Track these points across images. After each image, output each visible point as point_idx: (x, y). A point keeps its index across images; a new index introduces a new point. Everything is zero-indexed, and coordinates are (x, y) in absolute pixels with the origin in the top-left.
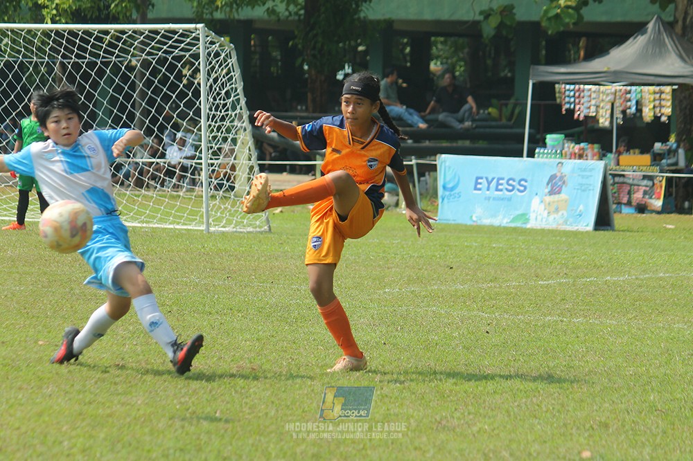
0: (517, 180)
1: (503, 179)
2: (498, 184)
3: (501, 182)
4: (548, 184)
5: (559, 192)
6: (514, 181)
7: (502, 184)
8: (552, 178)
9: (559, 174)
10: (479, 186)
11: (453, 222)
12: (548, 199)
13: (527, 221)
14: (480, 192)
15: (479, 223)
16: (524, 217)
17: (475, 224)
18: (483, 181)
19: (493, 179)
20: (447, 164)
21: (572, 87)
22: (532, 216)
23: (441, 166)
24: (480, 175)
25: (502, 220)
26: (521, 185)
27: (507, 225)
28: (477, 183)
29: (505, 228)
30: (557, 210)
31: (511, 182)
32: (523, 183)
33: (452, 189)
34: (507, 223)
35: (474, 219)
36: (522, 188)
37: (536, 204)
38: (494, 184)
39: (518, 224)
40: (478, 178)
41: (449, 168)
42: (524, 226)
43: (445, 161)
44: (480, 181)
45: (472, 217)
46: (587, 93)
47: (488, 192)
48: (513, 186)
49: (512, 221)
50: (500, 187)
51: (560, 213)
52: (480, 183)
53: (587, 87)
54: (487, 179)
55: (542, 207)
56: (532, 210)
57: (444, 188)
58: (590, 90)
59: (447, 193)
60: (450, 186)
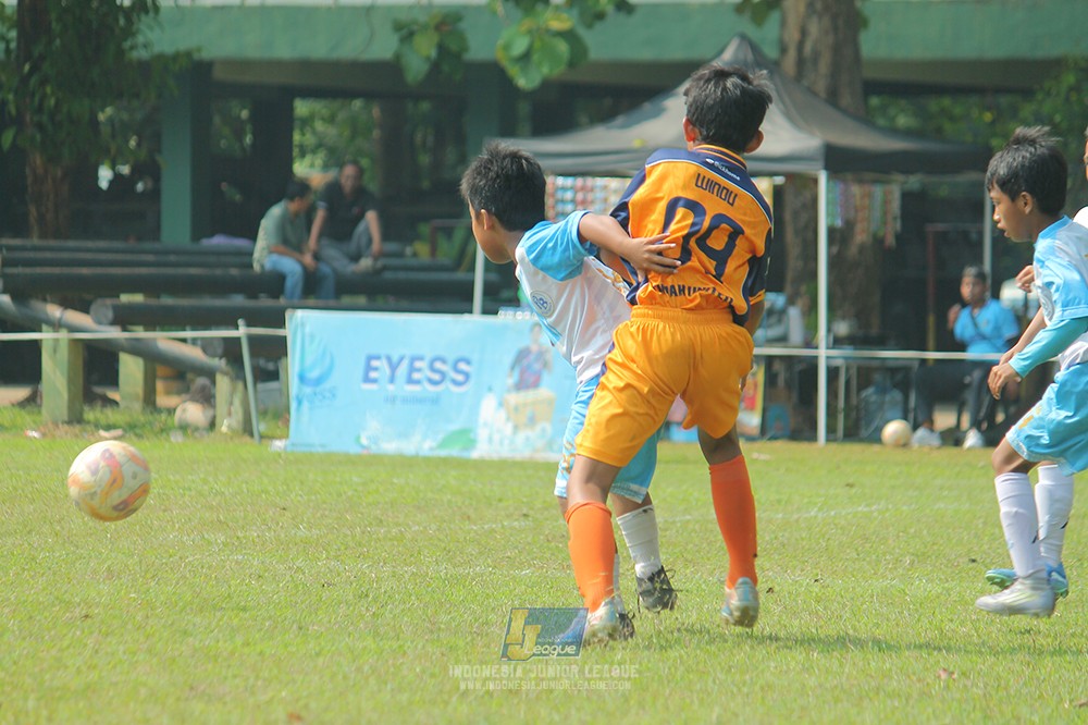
0: (451, 358)
1: (421, 358)
2: (412, 369)
3: (418, 364)
4: (513, 368)
5: (536, 384)
6: (444, 361)
7: (419, 370)
8: (523, 354)
9: (534, 348)
10: (373, 375)
11: (320, 450)
12: (514, 398)
13: (471, 444)
14: (373, 387)
15: (374, 449)
16: (466, 436)
17: (365, 452)
18: (382, 364)
19: (401, 359)
20: (308, 329)
21: (569, 181)
22: (482, 434)
23: (295, 334)
24: (374, 352)
25: (421, 443)
26: (456, 369)
27: (430, 454)
28: (369, 368)
29: (427, 460)
30: (532, 421)
31: (438, 365)
32: (462, 366)
33: (319, 381)
34: (431, 449)
35: (364, 441)
36: (460, 378)
37: (489, 409)
38: (403, 370)
39: (454, 451)
40: (370, 358)
41: (312, 337)
42: (465, 454)
43: (303, 325)
44: (375, 363)
45: (358, 438)
46: (599, 195)
47: (391, 387)
48: (443, 375)
49: (442, 445)
50: (416, 376)
51: (538, 428)
52: (376, 369)
53: (600, 181)
54: (389, 359)
55: (502, 414)
56: (481, 421)
57: (302, 379)
58: (605, 188)
59: (308, 390)
60: (313, 374)
